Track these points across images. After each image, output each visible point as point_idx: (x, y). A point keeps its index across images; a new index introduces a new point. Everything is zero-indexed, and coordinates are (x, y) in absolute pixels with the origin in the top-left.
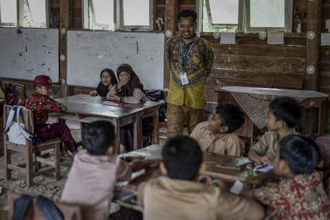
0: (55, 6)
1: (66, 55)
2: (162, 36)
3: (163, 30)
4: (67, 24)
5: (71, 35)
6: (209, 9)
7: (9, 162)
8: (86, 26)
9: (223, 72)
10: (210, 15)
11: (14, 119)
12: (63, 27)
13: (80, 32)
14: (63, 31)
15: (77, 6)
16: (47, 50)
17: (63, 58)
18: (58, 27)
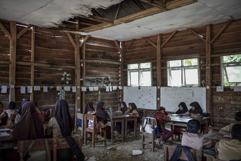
0: (155, 77)
1: (160, 98)
2: (205, 88)
3: (205, 86)
4: (160, 84)
5: (162, 89)
6: (227, 76)
7: (144, 141)
8: (169, 85)
9: (236, 105)
10: (227, 78)
11: (147, 123)
12: (159, 85)
13: (166, 88)
14: (159, 87)
15: (164, 76)
16: (152, 96)
17: (158, 99)
18: (156, 86)
